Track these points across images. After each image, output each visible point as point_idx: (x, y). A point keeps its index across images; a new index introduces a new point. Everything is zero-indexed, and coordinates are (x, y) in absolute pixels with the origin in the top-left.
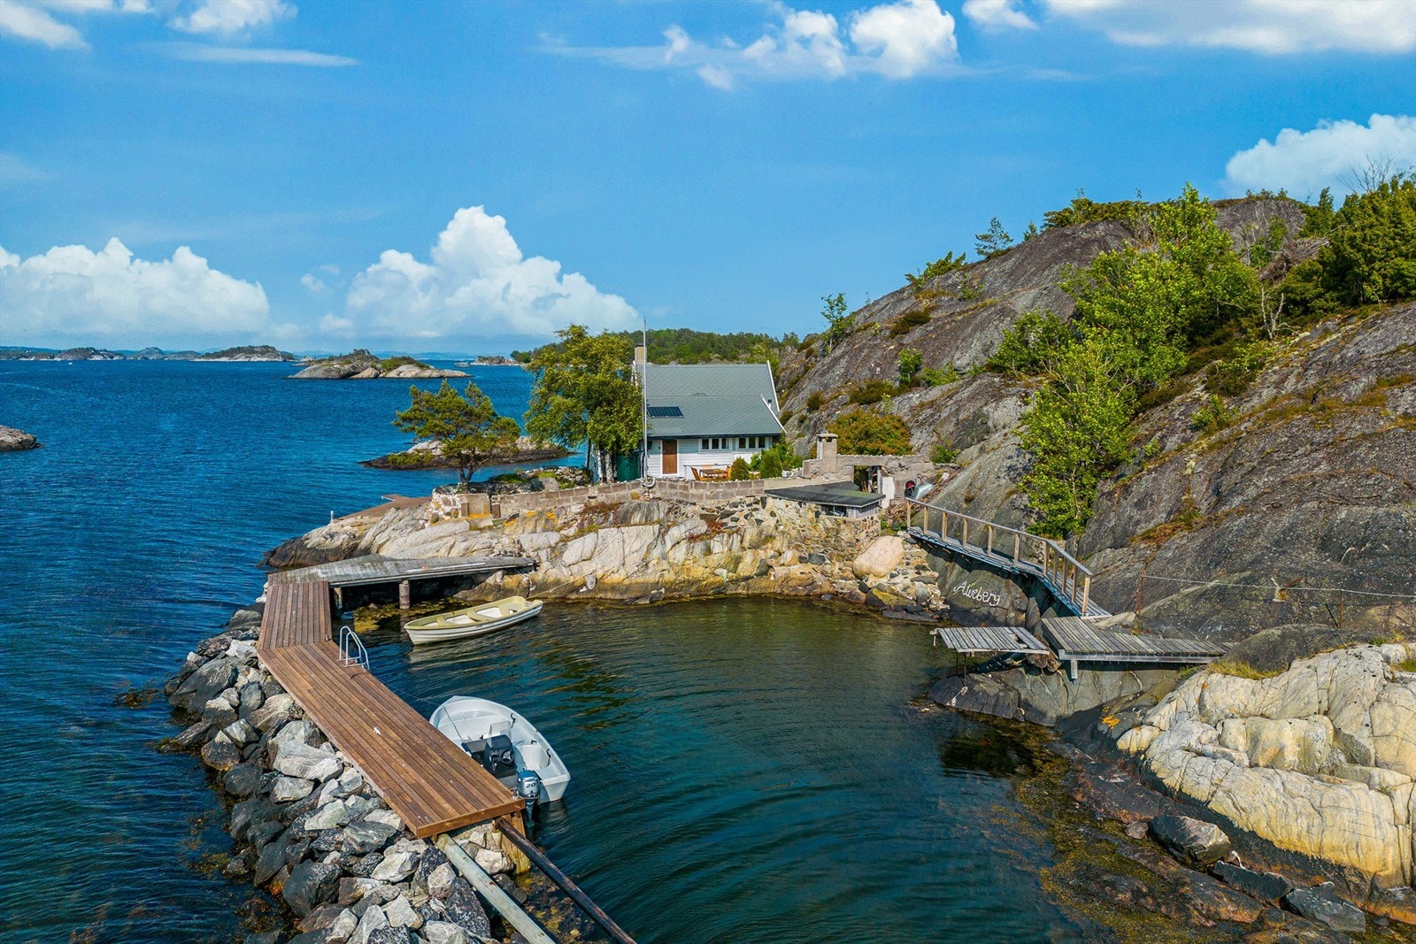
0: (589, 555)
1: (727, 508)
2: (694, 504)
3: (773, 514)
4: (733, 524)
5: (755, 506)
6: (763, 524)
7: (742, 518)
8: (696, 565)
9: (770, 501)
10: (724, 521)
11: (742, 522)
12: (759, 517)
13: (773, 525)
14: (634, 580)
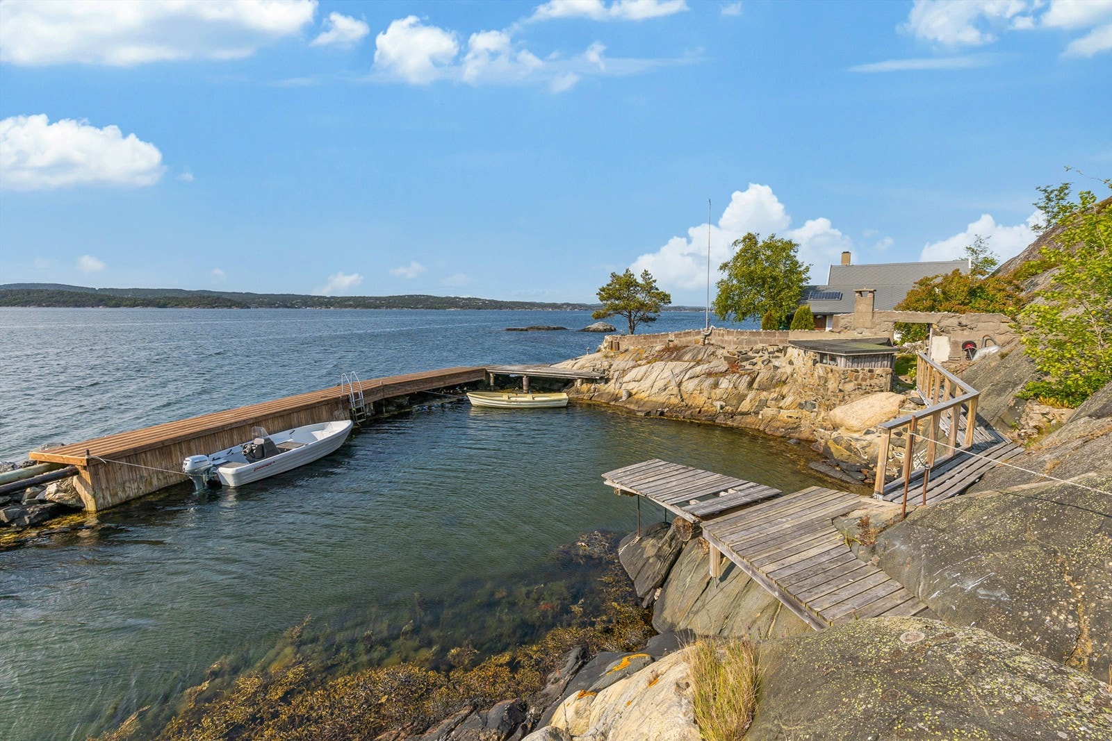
0: (639, 378)
1: (750, 354)
2: (724, 348)
3: (791, 363)
4: (751, 367)
5: (776, 354)
6: (779, 370)
7: (760, 363)
8: (701, 395)
9: (790, 350)
10: (743, 364)
11: (759, 366)
12: (777, 364)
13: (789, 373)
14: (651, 398)
